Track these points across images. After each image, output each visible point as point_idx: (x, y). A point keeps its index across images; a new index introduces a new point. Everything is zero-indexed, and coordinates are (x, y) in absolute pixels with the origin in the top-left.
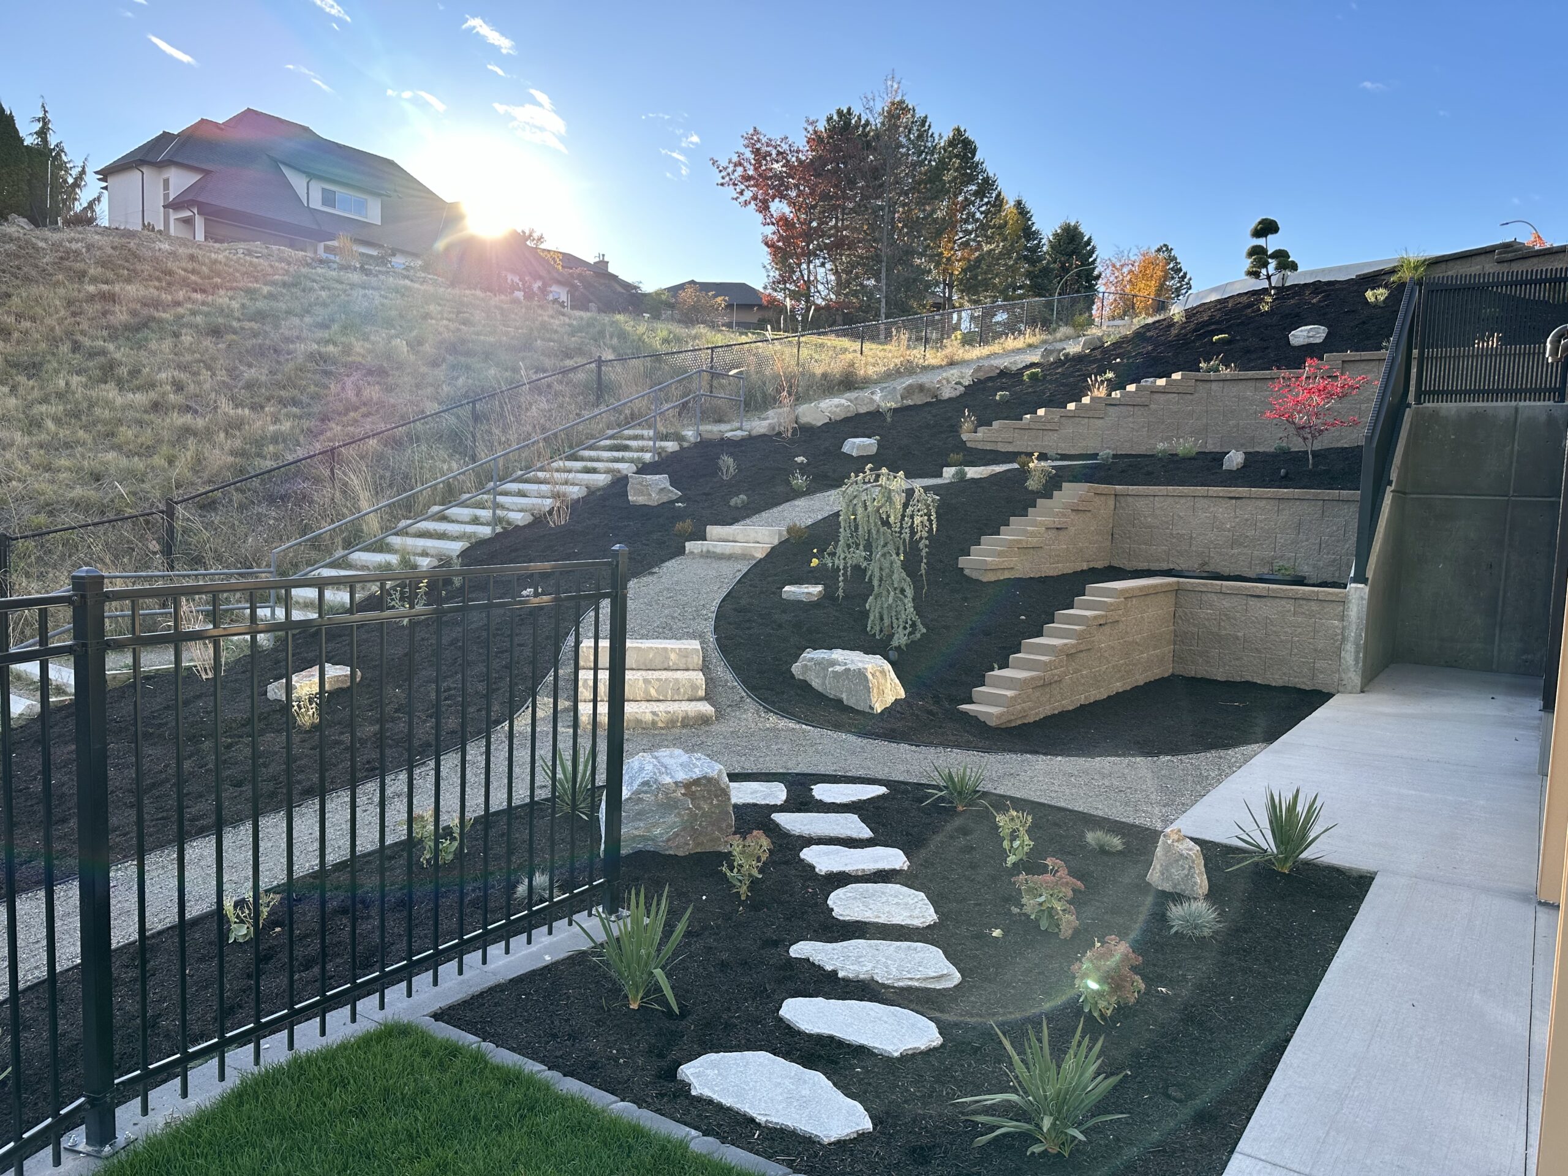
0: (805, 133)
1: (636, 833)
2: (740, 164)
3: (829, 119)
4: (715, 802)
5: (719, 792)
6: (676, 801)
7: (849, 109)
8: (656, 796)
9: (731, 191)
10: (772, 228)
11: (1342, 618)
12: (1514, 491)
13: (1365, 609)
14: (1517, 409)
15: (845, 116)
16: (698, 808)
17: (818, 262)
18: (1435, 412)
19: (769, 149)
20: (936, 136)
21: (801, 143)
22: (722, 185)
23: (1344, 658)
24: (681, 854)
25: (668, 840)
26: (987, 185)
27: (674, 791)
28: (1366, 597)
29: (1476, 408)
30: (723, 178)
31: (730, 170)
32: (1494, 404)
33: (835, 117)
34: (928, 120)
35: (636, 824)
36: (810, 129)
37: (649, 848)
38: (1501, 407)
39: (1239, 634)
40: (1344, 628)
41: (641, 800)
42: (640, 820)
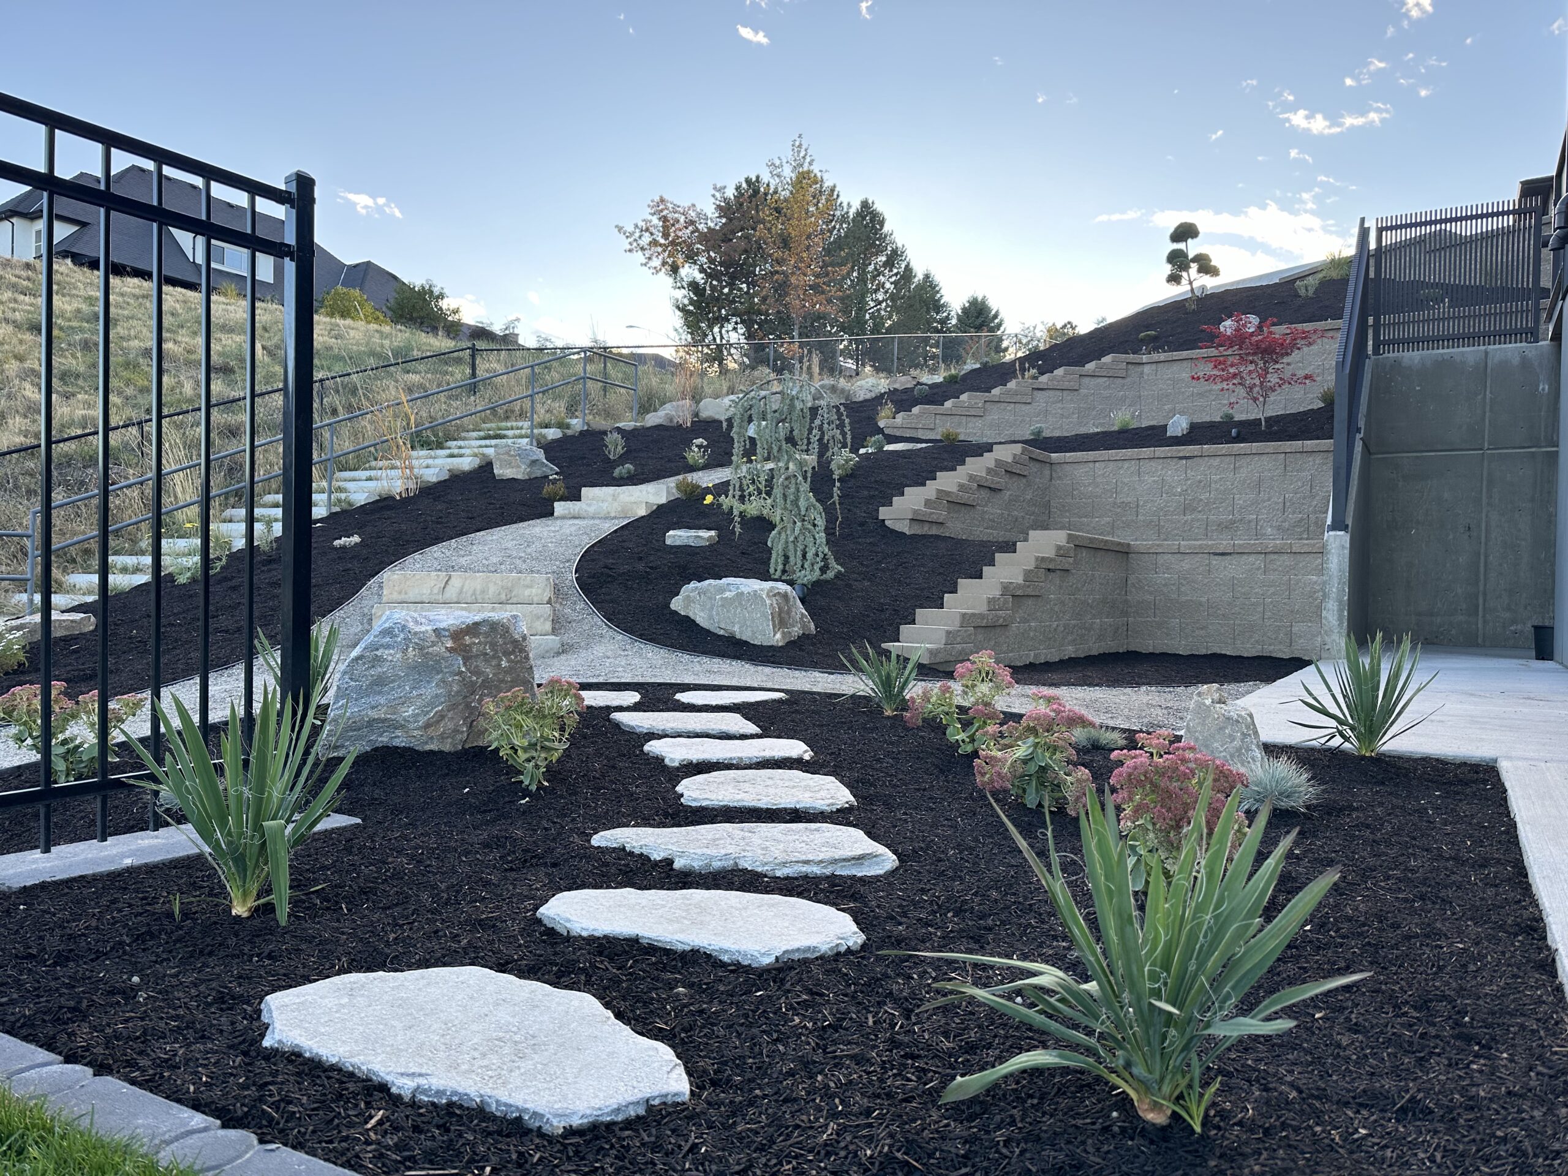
0: (713, 200)
1: (373, 714)
2: (647, 230)
3: (738, 188)
4: (504, 664)
5: (510, 647)
6: (438, 660)
7: (758, 177)
8: (405, 651)
9: (640, 257)
10: (684, 292)
11: (1321, 570)
12: (1489, 444)
13: (1347, 560)
14: (1486, 353)
15: (753, 184)
16: (477, 673)
17: (730, 327)
18: (1397, 362)
19: (676, 215)
20: (845, 205)
21: (710, 211)
22: (630, 251)
23: (1326, 618)
24: (447, 747)
25: (427, 726)
26: (895, 256)
27: (434, 644)
28: (1348, 545)
29: (1442, 355)
30: (631, 244)
31: (637, 235)
32: (1461, 349)
33: (744, 185)
34: (837, 189)
35: (372, 700)
36: (718, 195)
37: (397, 743)
38: (1469, 353)
39: (1203, 600)
40: (1324, 583)
41: (378, 660)
42: (380, 693)
